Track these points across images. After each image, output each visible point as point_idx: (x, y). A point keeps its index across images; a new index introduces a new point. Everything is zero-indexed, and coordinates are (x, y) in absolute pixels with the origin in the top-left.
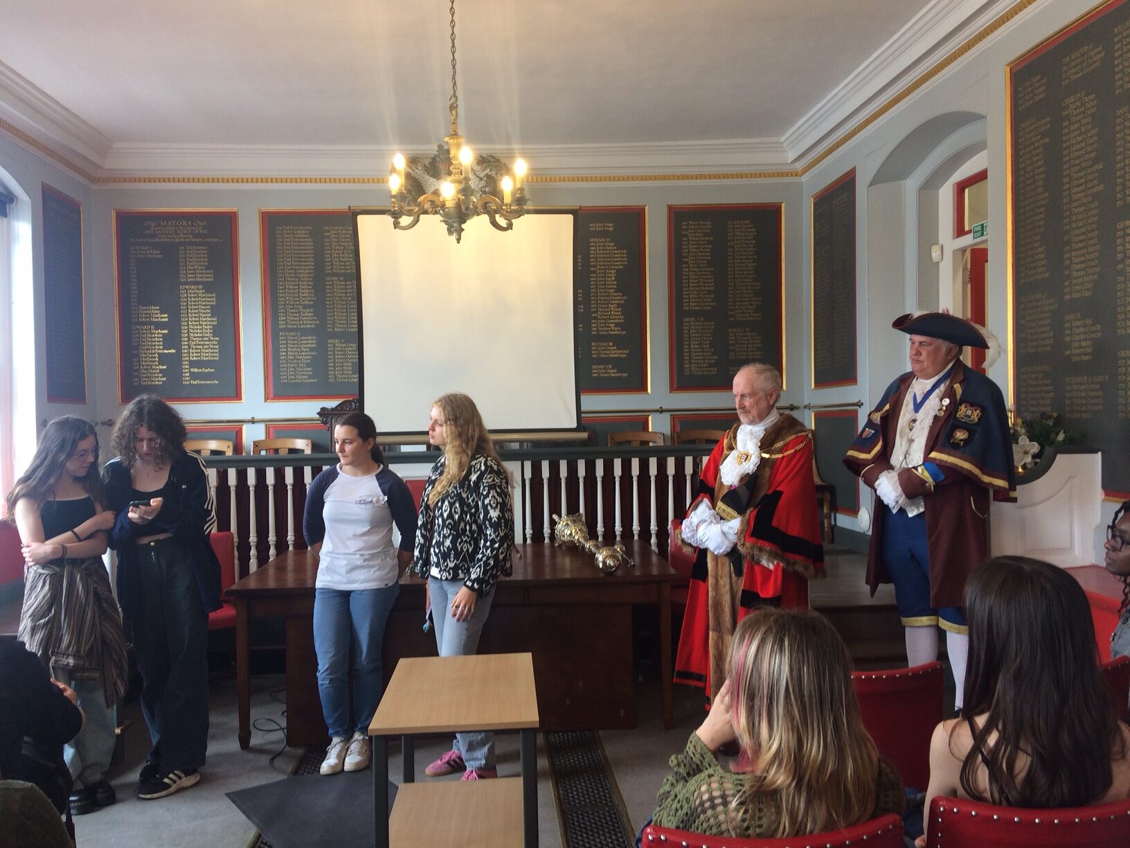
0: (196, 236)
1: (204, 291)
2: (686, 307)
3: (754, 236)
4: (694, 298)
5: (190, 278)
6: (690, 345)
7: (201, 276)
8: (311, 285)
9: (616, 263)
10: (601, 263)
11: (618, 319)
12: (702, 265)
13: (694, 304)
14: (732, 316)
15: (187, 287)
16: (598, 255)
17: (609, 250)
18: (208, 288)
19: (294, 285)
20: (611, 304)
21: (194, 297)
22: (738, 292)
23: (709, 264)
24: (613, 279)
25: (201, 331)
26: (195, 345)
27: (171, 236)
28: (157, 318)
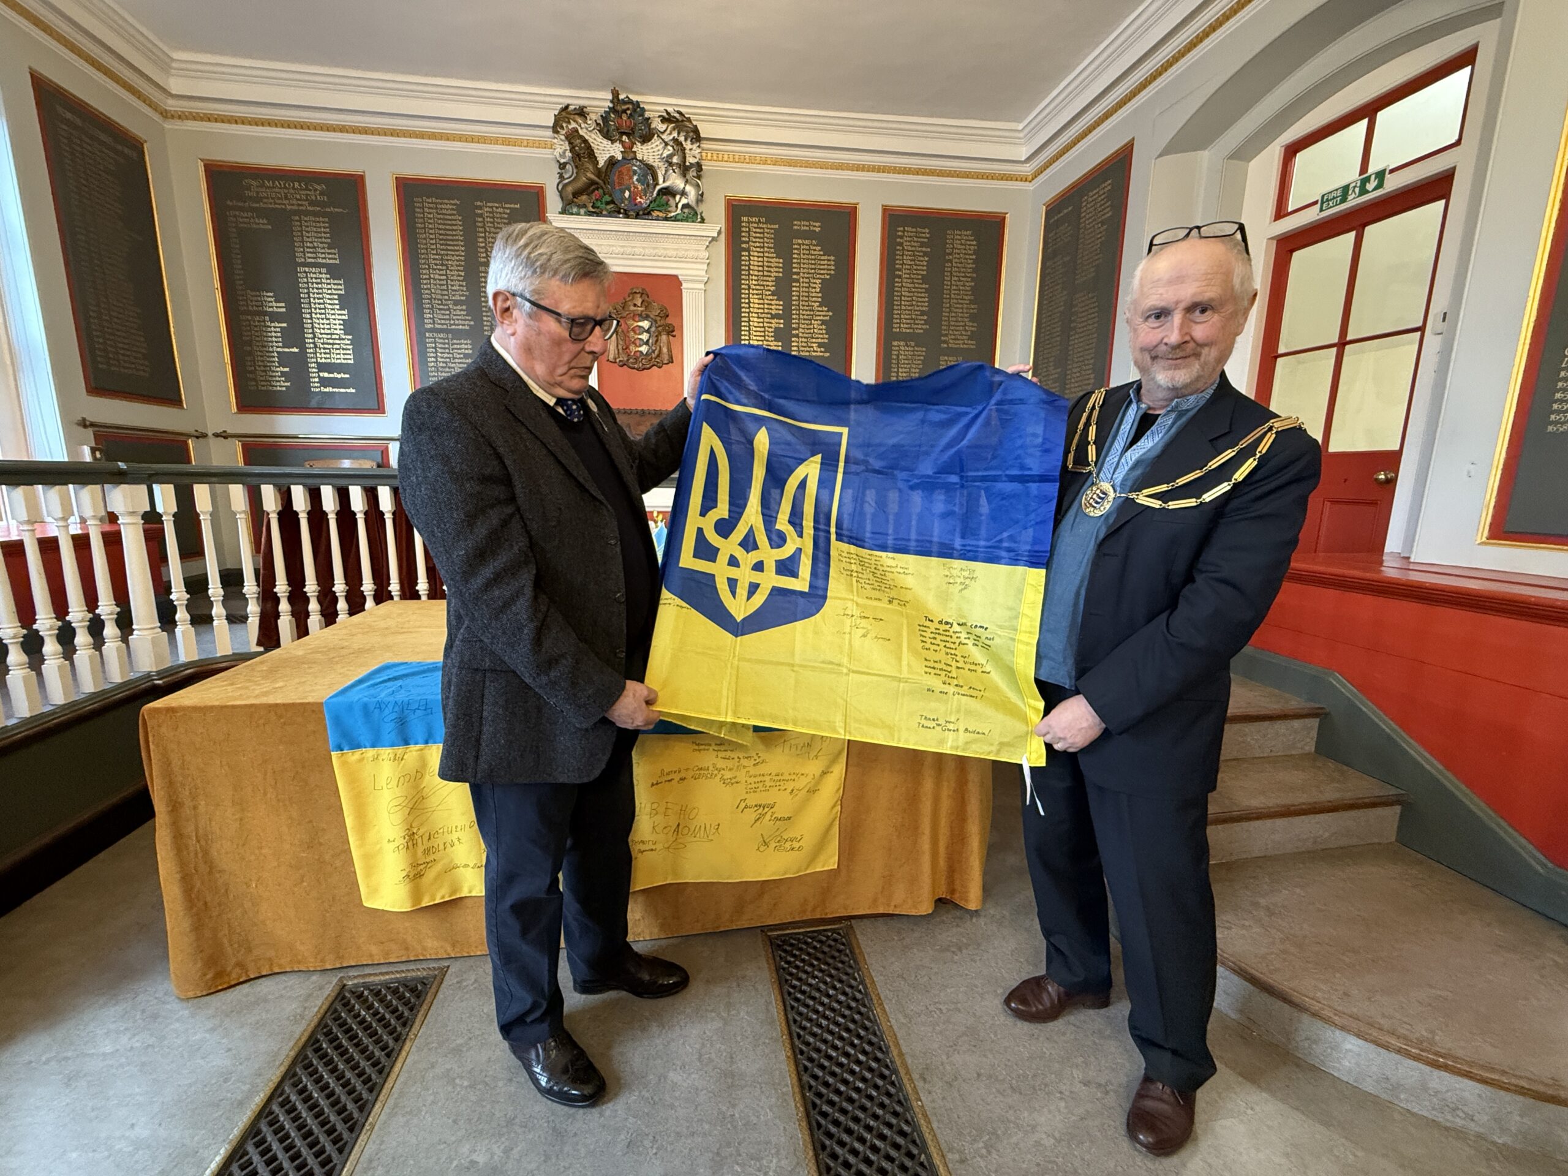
0: (312, 203)
1: (328, 276)
2: (896, 328)
3: (974, 250)
4: (905, 319)
5: (309, 258)
6: (898, 372)
7: (323, 256)
8: (462, 276)
9: (822, 272)
10: (805, 271)
11: (822, 338)
12: (917, 281)
13: (906, 326)
14: (945, 342)
15: (307, 269)
16: (802, 261)
17: (815, 255)
18: (334, 272)
19: (440, 275)
20: (815, 320)
21: (317, 283)
22: (953, 314)
23: (924, 279)
24: (818, 290)
25: (328, 327)
26: (323, 344)
27: (280, 201)
28: (272, 307)
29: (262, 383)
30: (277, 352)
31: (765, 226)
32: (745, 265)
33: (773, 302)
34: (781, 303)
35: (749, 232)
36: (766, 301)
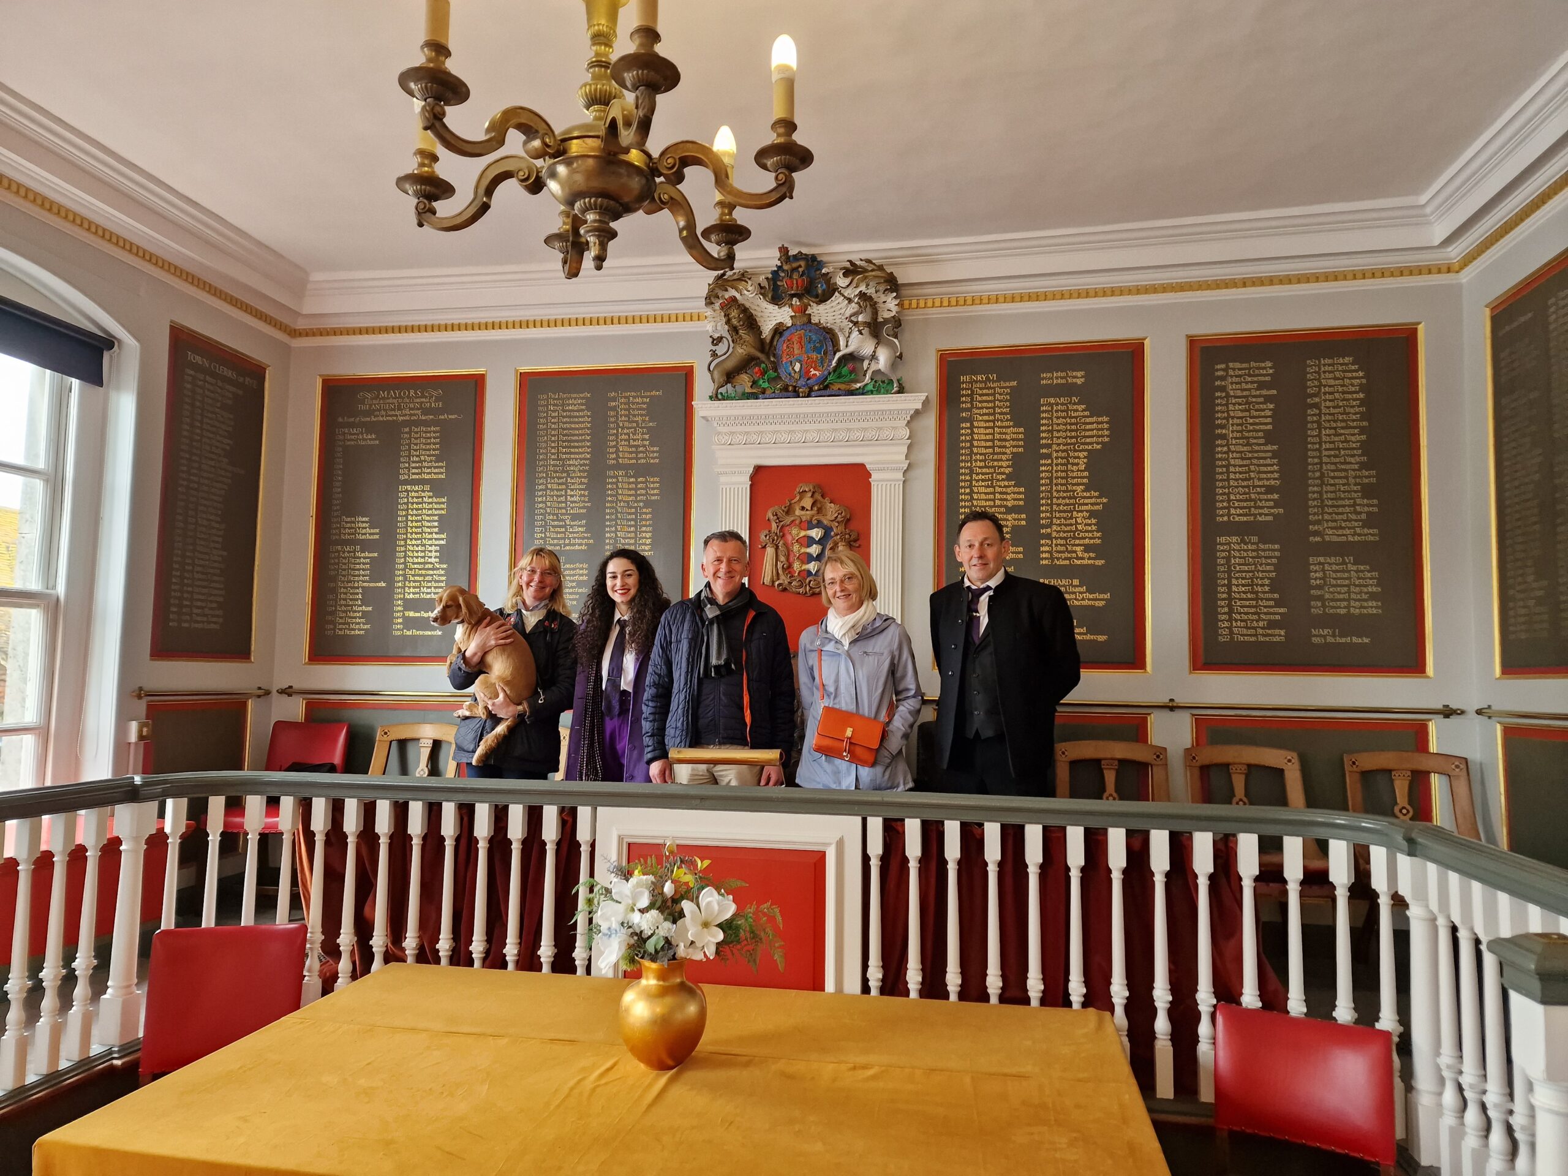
0: (426, 411)
1: (431, 494)
2: (1222, 516)
3: (1361, 385)
4: (1238, 501)
5: (413, 474)
6: (1229, 586)
7: (429, 470)
8: (584, 484)
9: (1088, 440)
10: (1060, 441)
11: (1090, 538)
12: (1255, 441)
13: (1239, 511)
14: (1316, 533)
15: (409, 488)
16: (1055, 427)
17: (1076, 417)
18: (437, 488)
19: (559, 484)
20: (1078, 512)
21: (417, 503)
22: (1330, 488)
23: (1269, 438)
24: (1083, 467)
25: (423, 554)
26: (413, 576)
27: (393, 413)
28: (365, 534)
29: (340, 627)
30: (363, 588)
31: (995, 385)
32: (966, 441)
33: (1009, 490)
34: (1022, 489)
35: (971, 395)
36: (998, 489)
